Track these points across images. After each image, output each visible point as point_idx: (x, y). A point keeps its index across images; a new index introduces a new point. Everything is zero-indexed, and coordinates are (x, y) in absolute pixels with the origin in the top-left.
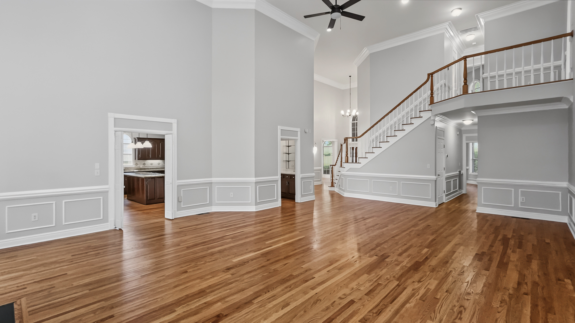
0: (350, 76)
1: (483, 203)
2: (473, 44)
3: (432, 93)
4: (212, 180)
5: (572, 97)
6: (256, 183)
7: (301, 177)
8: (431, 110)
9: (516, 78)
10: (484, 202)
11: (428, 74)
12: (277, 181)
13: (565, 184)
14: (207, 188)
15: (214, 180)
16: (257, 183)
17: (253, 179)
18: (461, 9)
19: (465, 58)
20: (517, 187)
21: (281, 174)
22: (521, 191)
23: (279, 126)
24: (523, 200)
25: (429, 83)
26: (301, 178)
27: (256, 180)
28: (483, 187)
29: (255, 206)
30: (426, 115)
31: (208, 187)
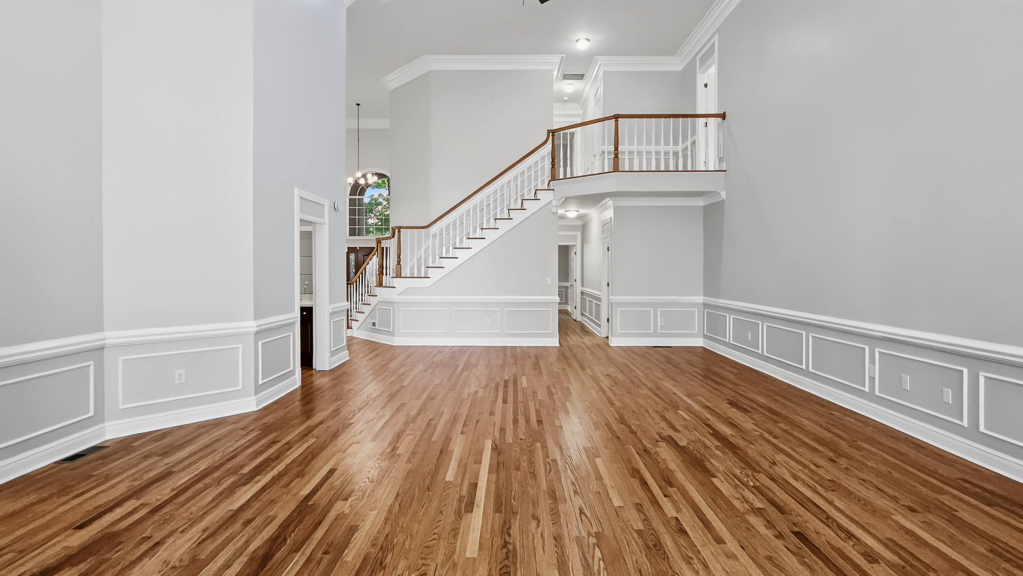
0: (358, 105)
1: (619, 332)
2: (565, 98)
3: (553, 163)
4: (105, 339)
5: (724, 192)
6: (256, 333)
7: (330, 311)
8: (553, 190)
9: (674, 159)
10: (621, 330)
11: (548, 131)
12: (294, 323)
13: (700, 299)
14: (89, 366)
15: (111, 336)
16: (259, 334)
17: (252, 325)
18: (589, 40)
19: (617, 117)
20: (656, 305)
21: (301, 307)
22: (660, 310)
23: (296, 189)
24: (662, 323)
25: (549, 146)
26: (331, 314)
27: (258, 326)
28: (619, 309)
29: (254, 398)
30: (546, 197)
31: (92, 363)
